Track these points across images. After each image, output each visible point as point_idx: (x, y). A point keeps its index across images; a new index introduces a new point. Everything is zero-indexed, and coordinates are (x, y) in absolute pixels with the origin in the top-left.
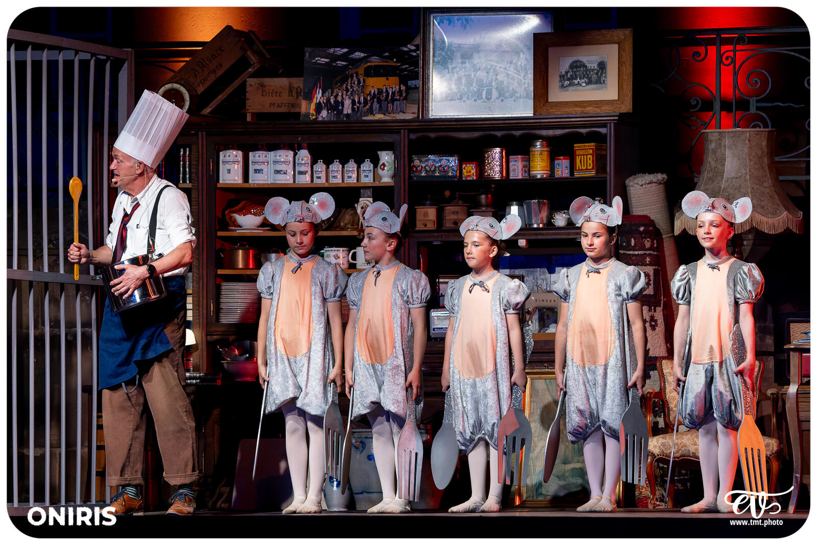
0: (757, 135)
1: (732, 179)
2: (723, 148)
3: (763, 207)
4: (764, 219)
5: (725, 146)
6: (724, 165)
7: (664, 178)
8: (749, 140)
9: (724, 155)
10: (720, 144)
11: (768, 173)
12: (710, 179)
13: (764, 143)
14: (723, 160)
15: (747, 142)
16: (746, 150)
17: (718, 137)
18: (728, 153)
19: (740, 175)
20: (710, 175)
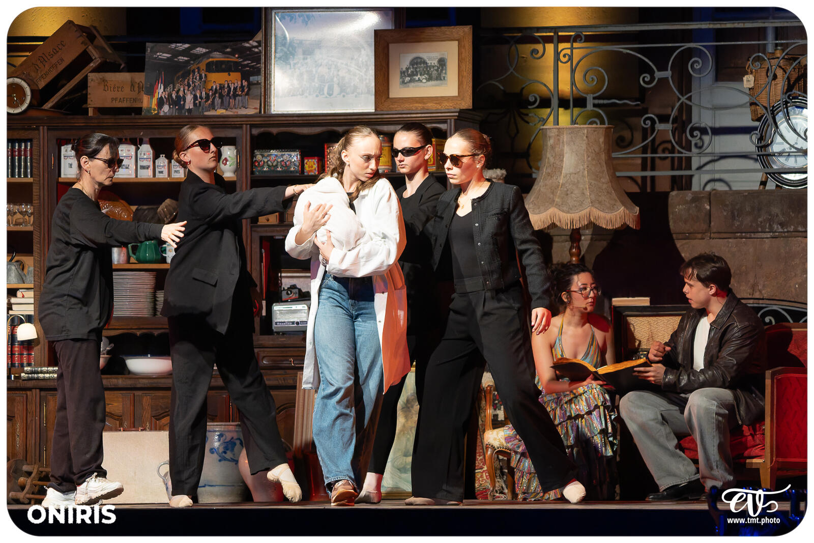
0: (594, 131)
1: (570, 174)
2: (561, 144)
3: (600, 203)
4: (602, 214)
5: (563, 142)
6: (562, 161)
7: (503, 174)
8: (587, 137)
9: (562, 150)
10: (559, 140)
11: (605, 168)
12: (549, 174)
13: (602, 140)
14: (561, 156)
15: (585, 138)
16: (584, 146)
17: (556, 133)
18: (566, 149)
19: (578, 170)
20: (549, 170)
